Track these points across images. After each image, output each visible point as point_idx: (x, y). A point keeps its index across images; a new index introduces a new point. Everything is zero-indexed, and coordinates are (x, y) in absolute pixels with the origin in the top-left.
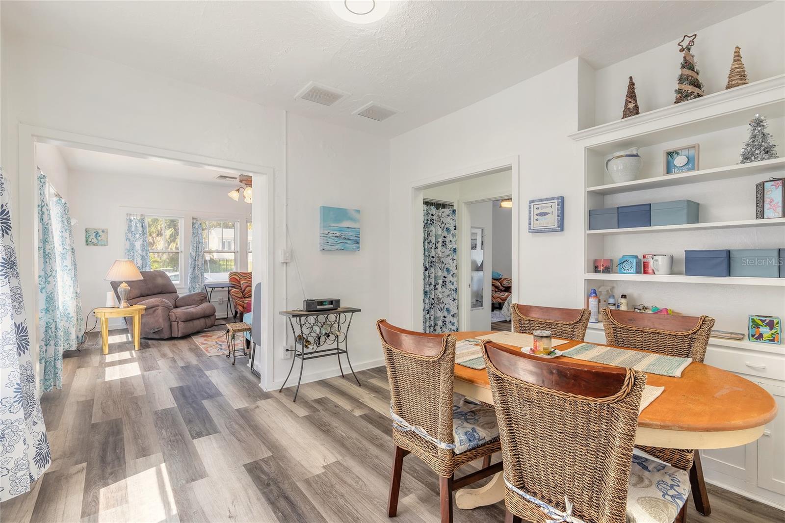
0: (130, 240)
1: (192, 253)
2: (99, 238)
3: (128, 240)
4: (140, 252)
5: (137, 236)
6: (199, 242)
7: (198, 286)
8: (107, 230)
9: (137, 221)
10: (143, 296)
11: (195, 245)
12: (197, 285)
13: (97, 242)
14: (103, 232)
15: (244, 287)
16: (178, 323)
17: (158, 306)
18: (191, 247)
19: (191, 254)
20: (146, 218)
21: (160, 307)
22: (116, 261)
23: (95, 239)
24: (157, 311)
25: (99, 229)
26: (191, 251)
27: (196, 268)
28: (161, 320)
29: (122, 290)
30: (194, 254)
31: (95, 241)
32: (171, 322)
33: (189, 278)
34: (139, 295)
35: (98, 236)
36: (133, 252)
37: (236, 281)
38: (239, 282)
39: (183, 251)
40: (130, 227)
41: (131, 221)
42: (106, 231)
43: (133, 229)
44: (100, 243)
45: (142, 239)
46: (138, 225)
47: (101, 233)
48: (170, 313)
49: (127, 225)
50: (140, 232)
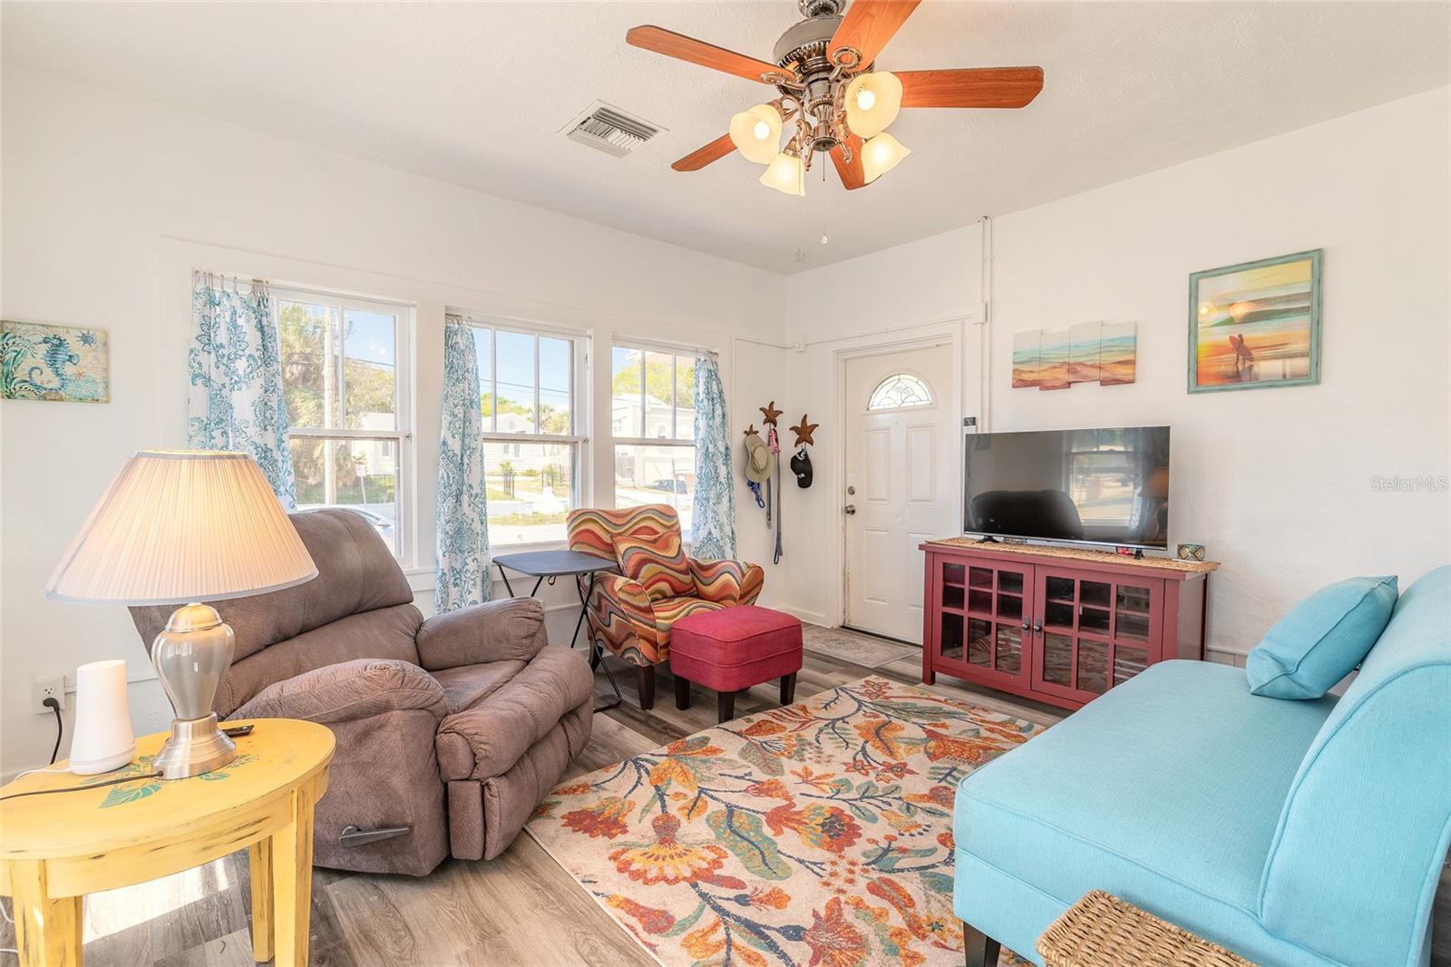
0: (208, 381)
1: (450, 441)
2: (69, 370)
3: (199, 382)
4: (253, 431)
5: (241, 365)
6: (472, 402)
7: (472, 566)
8: (106, 334)
9: (237, 303)
10: (287, 638)
11: (459, 411)
12: (469, 560)
13: (56, 383)
14: (86, 339)
15: (632, 564)
16: (484, 787)
17: (384, 708)
18: (446, 418)
19: (444, 443)
20: (273, 298)
21: (396, 716)
22: (140, 455)
23: (48, 372)
24: (382, 734)
25: (68, 329)
26: (443, 433)
27: (465, 498)
28: (399, 783)
29: (186, 652)
30: (455, 445)
31: (48, 378)
32: (446, 785)
33: (440, 536)
34: (267, 639)
35: (61, 357)
36: (224, 433)
37: (601, 546)
38: (611, 549)
39: (414, 432)
40: (207, 328)
41: (212, 303)
42: (99, 336)
43: (222, 337)
44: (70, 388)
45: (261, 381)
46: (241, 322)
47: (74, 345)
48: (443, 739)
49: (197, 319)
50: (252, 350)
